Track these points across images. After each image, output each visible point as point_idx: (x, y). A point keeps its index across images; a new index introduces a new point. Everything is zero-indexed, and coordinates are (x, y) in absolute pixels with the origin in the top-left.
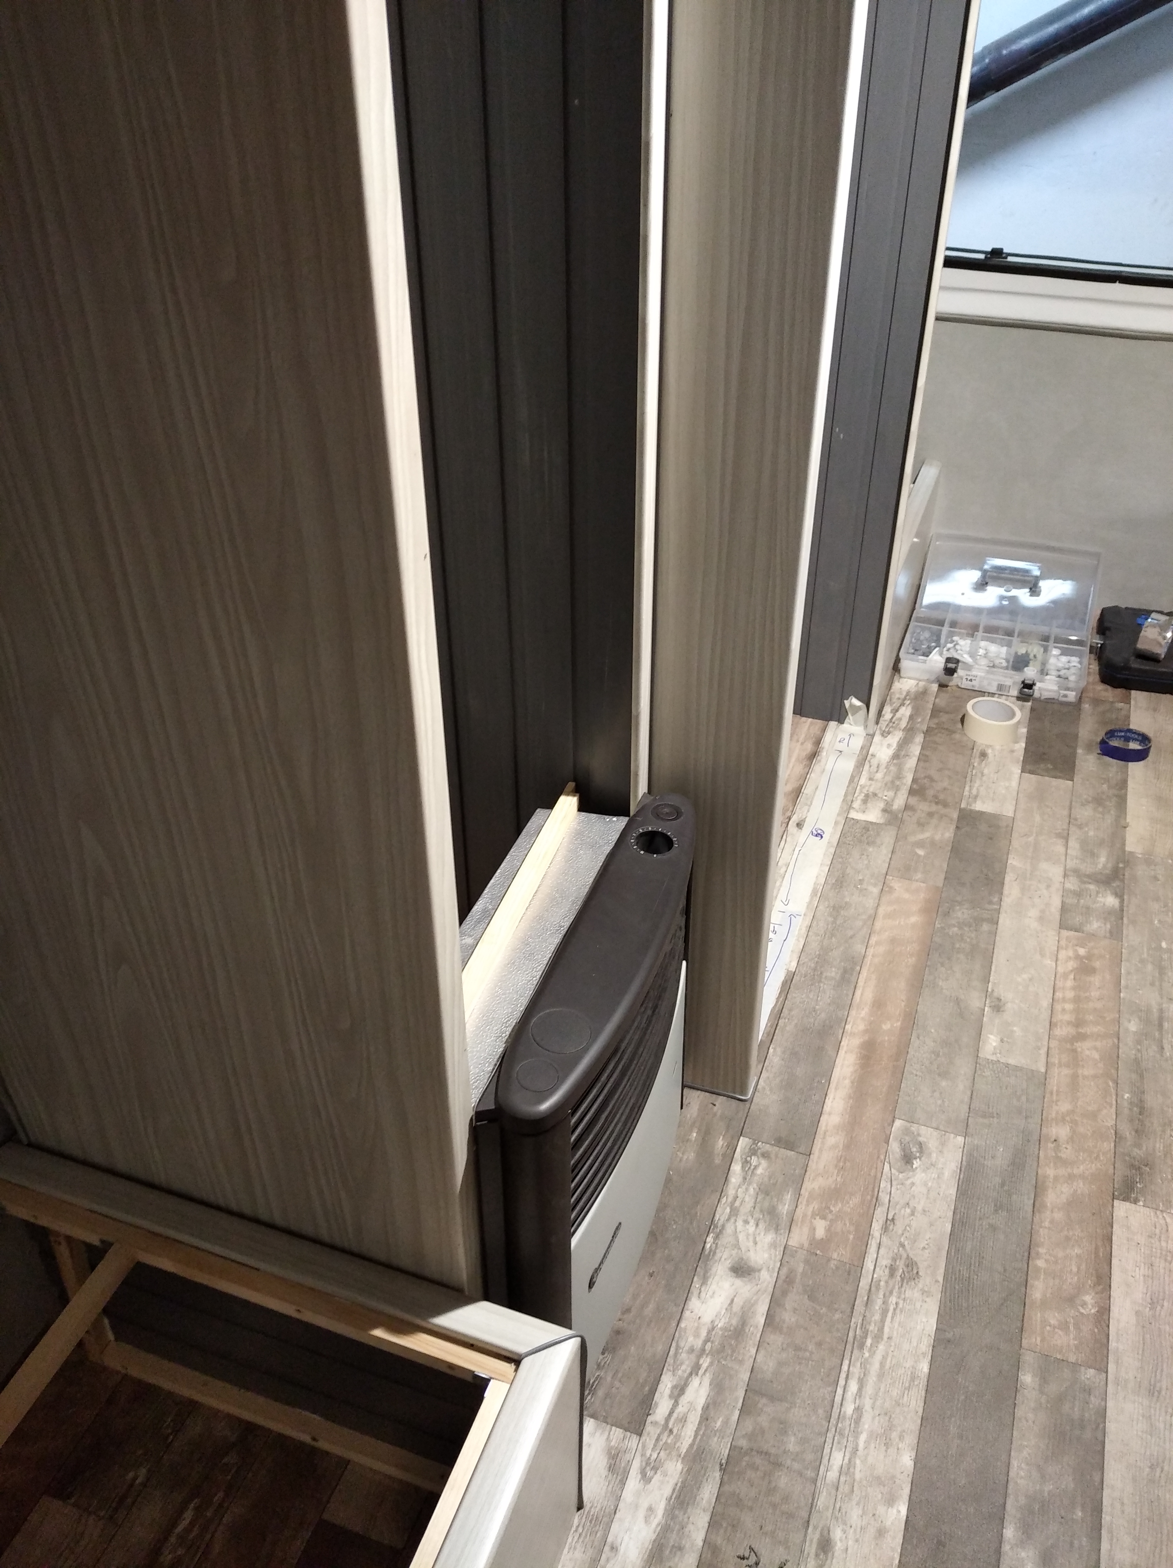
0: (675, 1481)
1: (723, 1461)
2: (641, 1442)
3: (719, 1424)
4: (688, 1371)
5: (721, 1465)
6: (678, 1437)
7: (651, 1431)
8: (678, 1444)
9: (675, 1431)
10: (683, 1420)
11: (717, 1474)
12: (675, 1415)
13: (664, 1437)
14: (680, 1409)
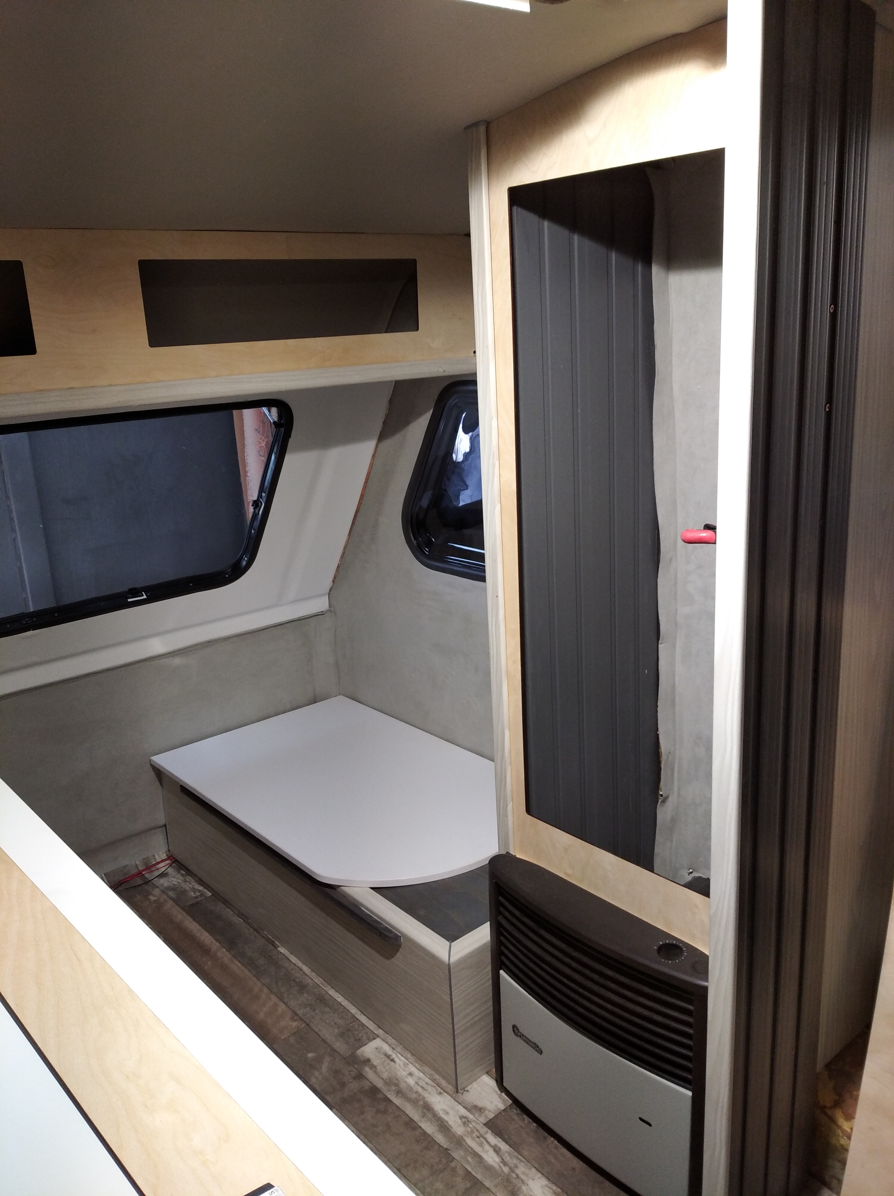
0: (453, 1128)
1: (450, 1152)
2: (481, 1123)
3: (469, 1159)
4: (506, 1160)
5: (449, 1150)
6: (473, 1138)
7: (484, 1130)
8: (470, 1137)
9: (477, 1139)
10: (481, 1145)
11: (445, 1147)
12: (485, 1142)
13: (476, 1133)
14: (487, 1147)
